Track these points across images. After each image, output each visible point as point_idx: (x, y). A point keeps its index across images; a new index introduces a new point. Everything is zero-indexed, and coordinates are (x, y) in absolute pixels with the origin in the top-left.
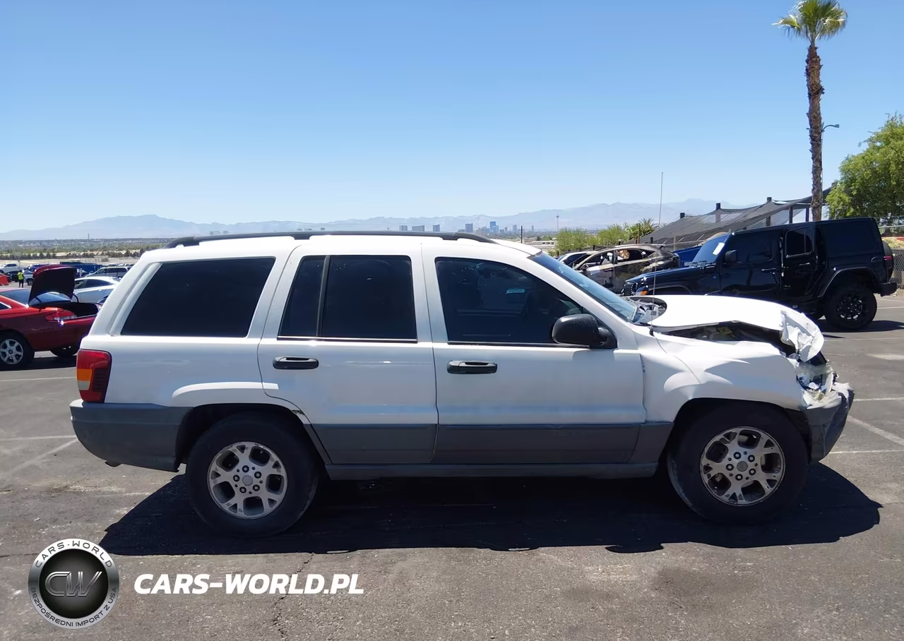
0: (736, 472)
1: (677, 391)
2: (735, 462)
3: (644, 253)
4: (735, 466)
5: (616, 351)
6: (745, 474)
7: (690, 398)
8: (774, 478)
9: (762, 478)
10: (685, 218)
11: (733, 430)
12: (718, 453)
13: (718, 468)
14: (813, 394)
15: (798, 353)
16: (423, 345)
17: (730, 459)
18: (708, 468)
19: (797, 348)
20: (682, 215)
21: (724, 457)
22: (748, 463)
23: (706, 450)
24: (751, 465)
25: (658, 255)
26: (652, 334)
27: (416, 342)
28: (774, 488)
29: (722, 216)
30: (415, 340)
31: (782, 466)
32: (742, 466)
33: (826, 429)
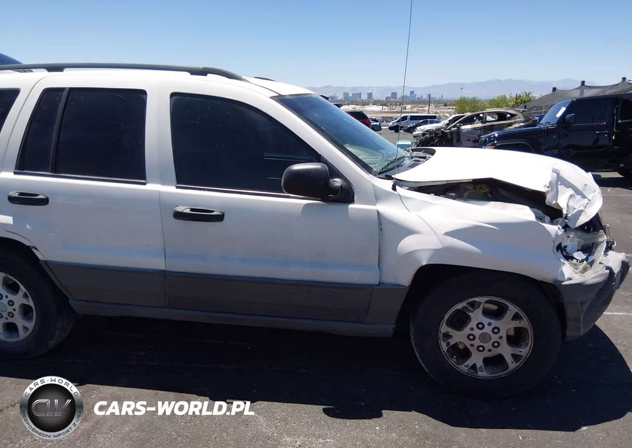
0: (477, 342)
1: (411, 255)
2: (477, 333)
3: (509, 116)
4: (477, 336)
5: (351, 206)
6: (488, 346)
7: (424, 264)
8: (520, 354)
9: (506, 351)
10: (556, 91)
11: (477, 299)
12: (460, 321)
13: (459, 337)
14: (575, 266)
15: (566, 218)
16: (152, 187)
17: (472, 329)
18: (447, 336)
19: (565, 212)
20: (554, 89)
21: (466, 326)
22: (492, 335)
23: (446, 317)
24: (495, 338)
25: (519, 118)
26: (394, 188)
27: (144, 184)
28: (519, 363)
29: (585, 91)
30: (143, 181)
31: (530, 342)
32: (484, 337)
33: (585, 307)
